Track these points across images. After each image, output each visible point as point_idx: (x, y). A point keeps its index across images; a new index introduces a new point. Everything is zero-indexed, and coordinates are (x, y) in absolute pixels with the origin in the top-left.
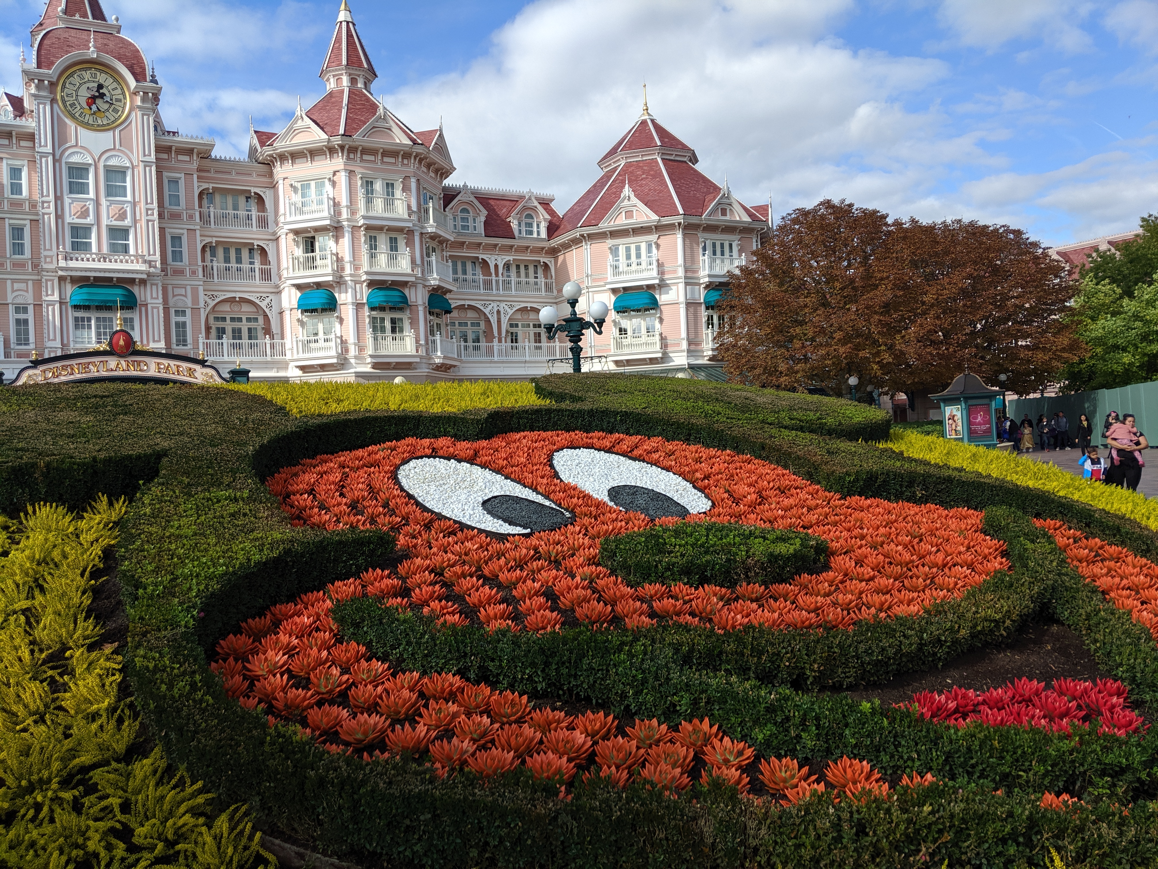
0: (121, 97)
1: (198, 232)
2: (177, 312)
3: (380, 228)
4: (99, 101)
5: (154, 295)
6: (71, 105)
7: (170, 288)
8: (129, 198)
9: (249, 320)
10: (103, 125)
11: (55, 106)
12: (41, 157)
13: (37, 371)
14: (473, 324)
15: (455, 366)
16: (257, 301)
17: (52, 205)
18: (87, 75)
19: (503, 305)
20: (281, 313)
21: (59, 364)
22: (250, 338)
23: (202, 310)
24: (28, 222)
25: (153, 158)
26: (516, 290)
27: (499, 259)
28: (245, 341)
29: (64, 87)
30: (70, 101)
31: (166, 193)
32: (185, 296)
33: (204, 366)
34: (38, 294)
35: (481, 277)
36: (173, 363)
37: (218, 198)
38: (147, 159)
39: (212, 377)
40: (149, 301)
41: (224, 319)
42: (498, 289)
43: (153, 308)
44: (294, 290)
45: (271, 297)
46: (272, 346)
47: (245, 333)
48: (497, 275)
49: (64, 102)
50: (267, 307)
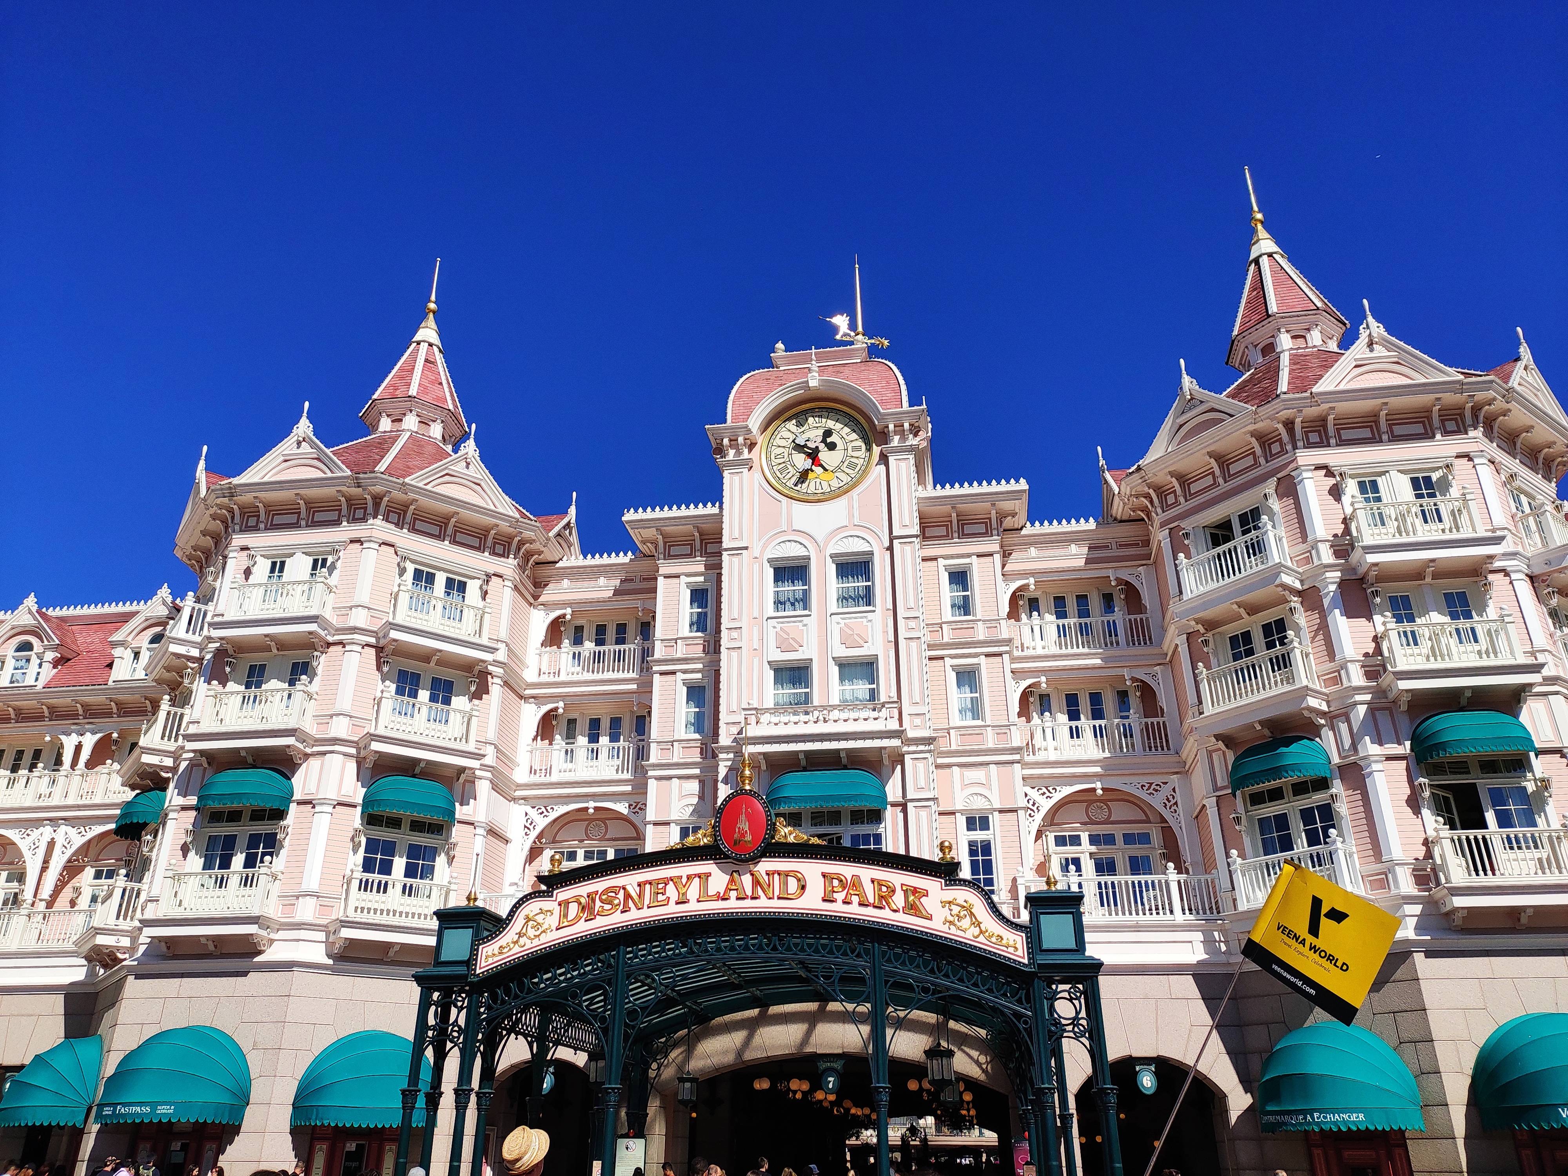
0: (861, 443)
1: (1007, 659)
2: (971, 822)
5: (921, 784)
6: (782, 470)
7: (956, 772)
8: (874, 605)
10: (831, 491)
11: (756, 475)
12: (730, 557)
17: (744, 633)
18: (807, 421)
20: (1198, 815)
21: (601, 885)
24: (711, 674)
25: (914, 529)
29: (771, 445)
30: (779, 464)
31: (946, 595)
33: (951, 882)
36: (866, 874)
37: (1048, 604)
38: (905, 532)
43: (918, 810)
44: (1218, 751)
49: (770, 467)
50: (1165, 806)
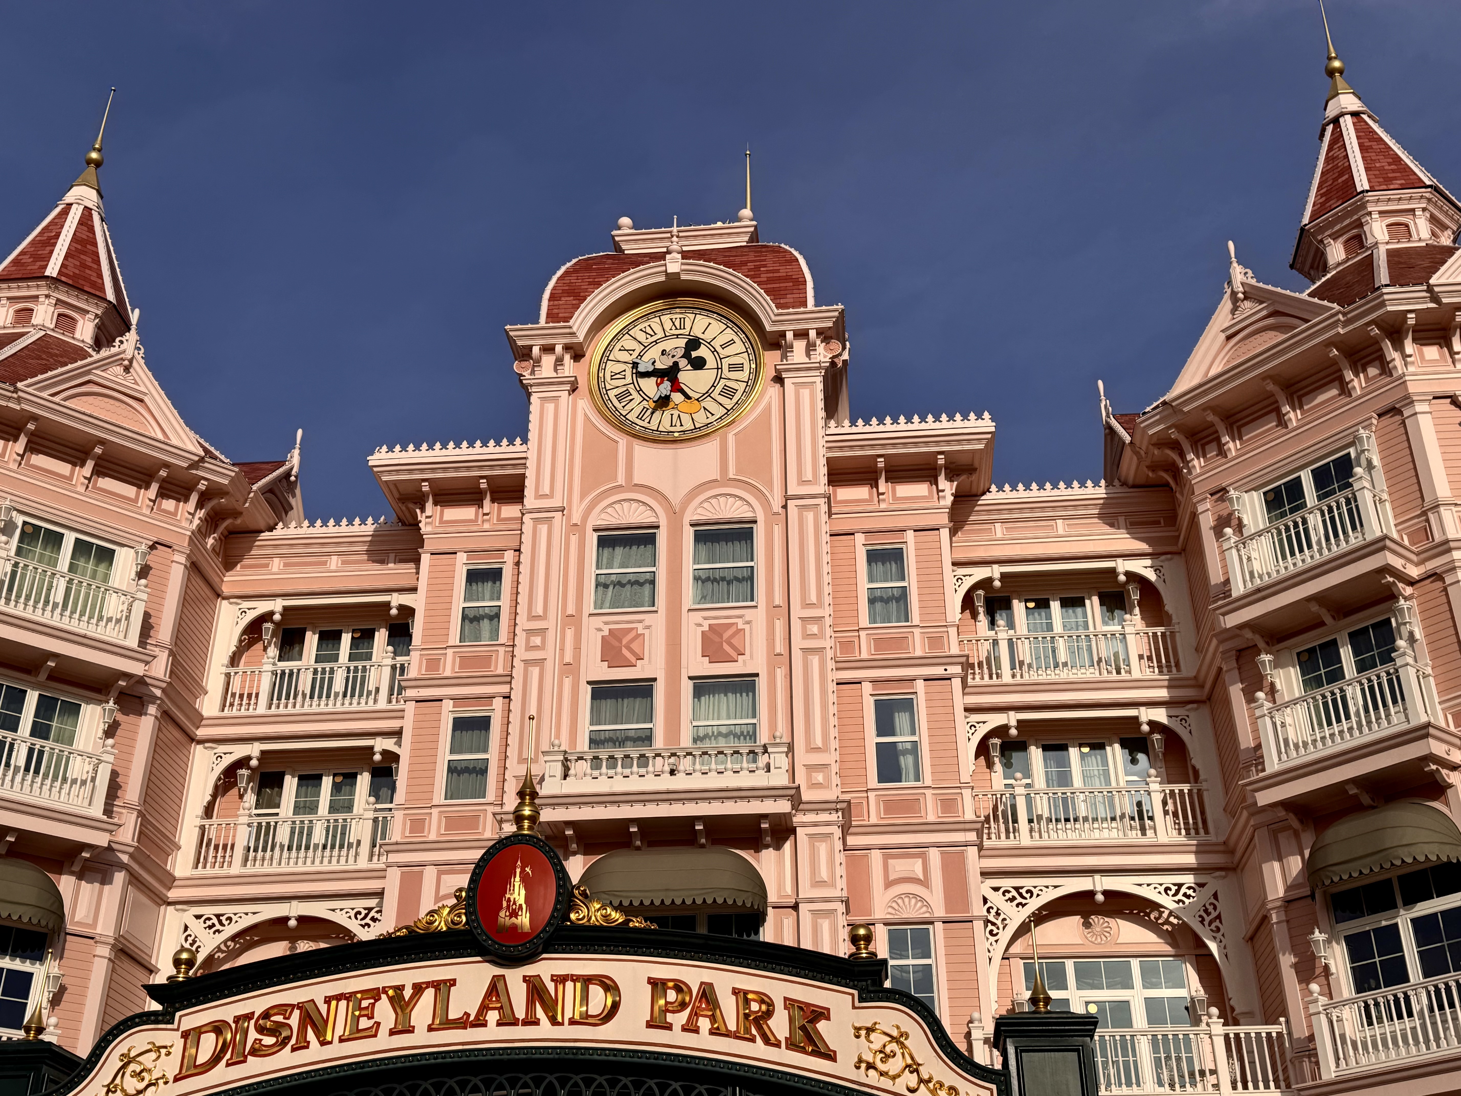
1: (958, 685)
6: (623, 396)
7: (876, 859)
10: (695, 429)
11: (581, 402)
12: (536, 522)
16: (1166, 902)
17: (552, 638)
18: (663, 324)
23: (980, 930)
24: (497, 704)
25: (821, 487)
29: (605, 359)
30: (617, 386)
31: (864, 588)
32: (925, 882)
33: (871, 996)
36: (726, 981)
37: (1020, 610)
41: (1059, 974)
43: (816, 915)
45: (1213, 884)
46: (1234, 1045)
50: (1202, 922)
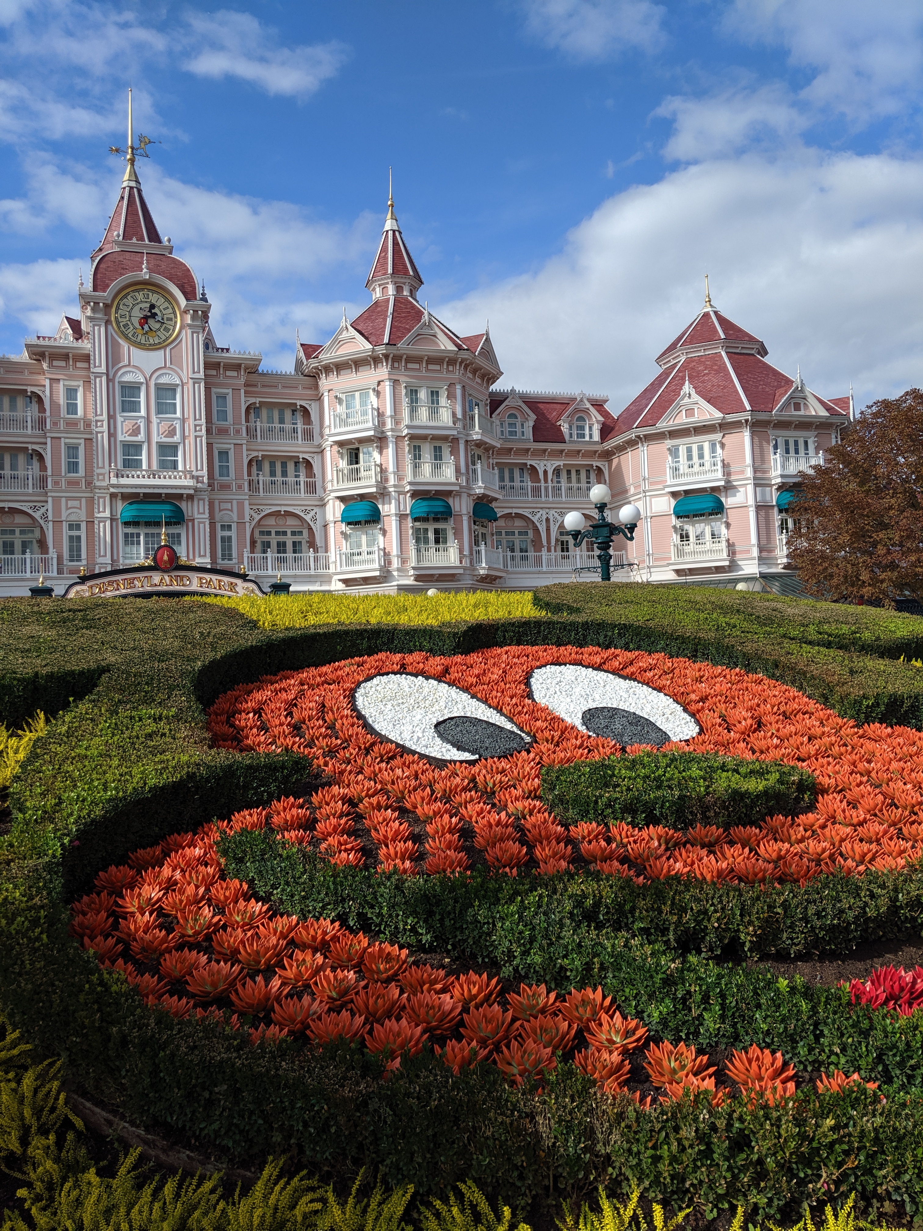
0: (172, 316)
1: (244, 447)
2: (223, 527)
3: (424, 438)
4: (151, 321)
5: (201, 511)
6: (125, 326)
7: (216, 503)
8: (179, 414)
9: (293, 533)
10: (155, 344)
11: (110, 327)
12: (96, 377)
13: (84, 587)
14: (520, 533)
15: (500, 577)
16: (302, 514)
17: (105, 424)
18: (140, 296)
19: (552, 512)
20: (325, 526)
21: (106, 580)
22: (295, 552)
23: (247, 525)
24: (82, 441)
25: (202, 375)
26: (567, 496)
27: (549, 464)
28: (290, 555)
29: (118, 308)
30: (123, 321)
31: (215, 409)
32: (231, 510)
33: (246, 580)
34: (90, 512)
35: (529, 483)
36: (214, 577)
37: (264, 413)
38: (196, 376)
39: (253, 591)
40: (196, 516)
41: (269, 533)
42: (547, 496)
43: (199, 523)
44: (338, 502)
45: (316, 509)
46: (316, 559)
47: (289, 547)
48: (546, 481)
49: (118, 323)
50: (311, 520)
